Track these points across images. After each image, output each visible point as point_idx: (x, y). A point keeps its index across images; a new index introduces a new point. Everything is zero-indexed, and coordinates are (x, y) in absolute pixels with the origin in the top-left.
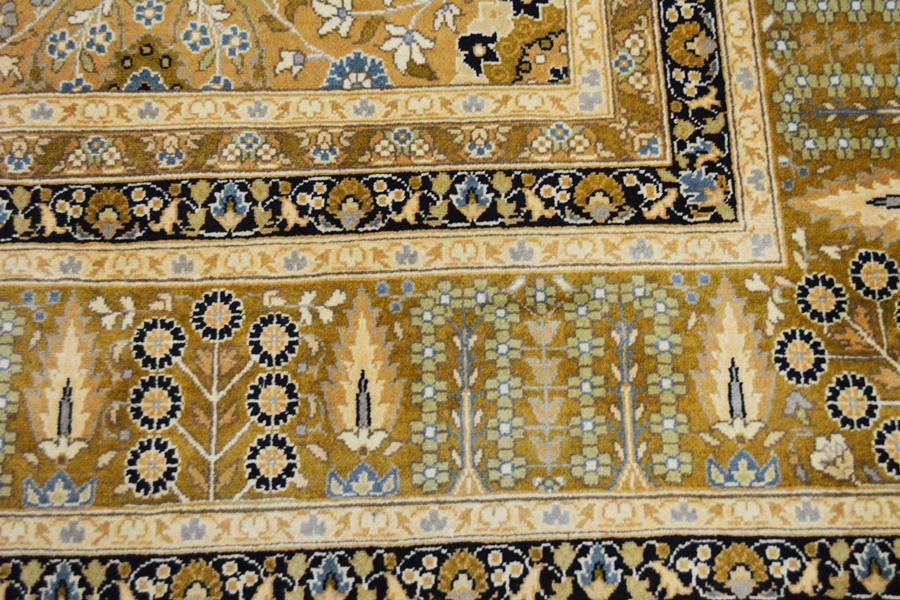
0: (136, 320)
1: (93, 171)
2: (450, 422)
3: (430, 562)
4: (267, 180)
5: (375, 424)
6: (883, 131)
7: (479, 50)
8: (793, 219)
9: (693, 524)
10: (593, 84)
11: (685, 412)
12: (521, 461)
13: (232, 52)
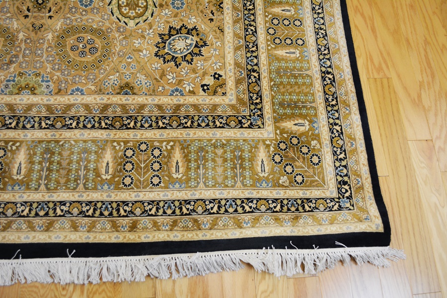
0: (124, 148)
1: (114, 113)
2: (197, 172)
3: (192, 203)
4: (155, 116)
5: (180, 172)
6: (297, 109)
7: (205, 88)
8: (277, 128)
9: (252, 195)
10: (232, 96)
11: (251, 171)
12: (214, 181)
13: (147, 86)
